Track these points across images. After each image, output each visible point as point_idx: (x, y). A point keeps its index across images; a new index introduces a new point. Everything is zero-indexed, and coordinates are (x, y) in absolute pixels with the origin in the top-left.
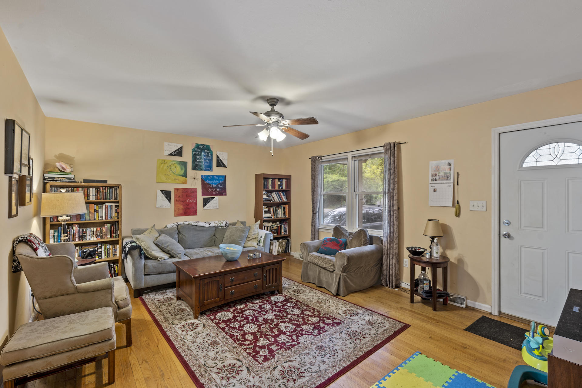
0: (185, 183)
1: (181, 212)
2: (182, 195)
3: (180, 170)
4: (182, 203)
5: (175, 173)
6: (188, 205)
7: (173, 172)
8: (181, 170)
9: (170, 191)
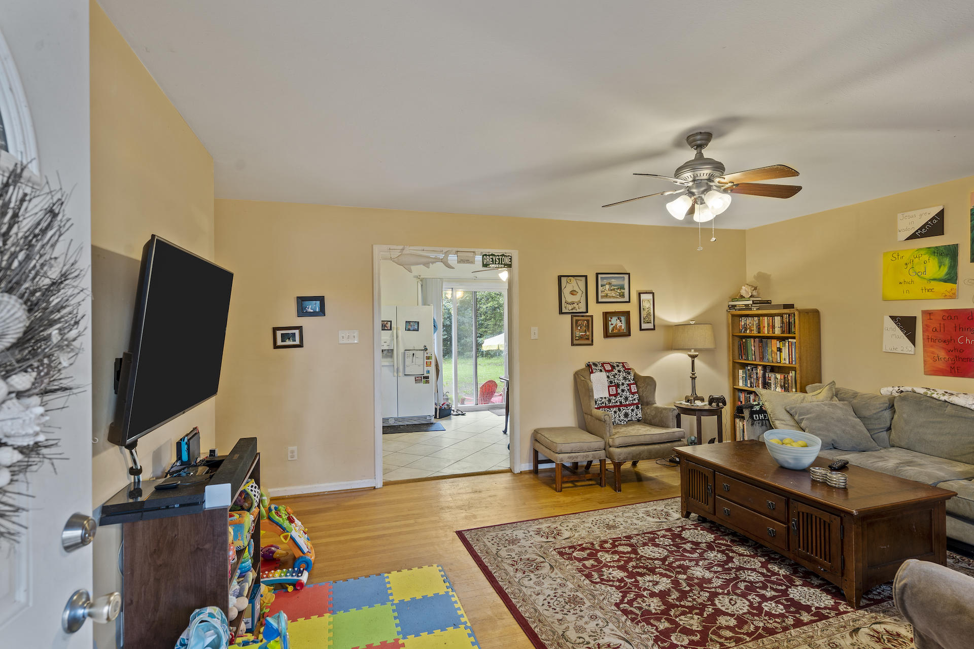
0: (953, 296)
1: (941, 365)
2: (942, 326)
3: (938, 268)
4: (942, 344)
5: (923, 275)
6: (961, 351)
7: (920, 274)
8: (940, 267)
9: (914, 319)
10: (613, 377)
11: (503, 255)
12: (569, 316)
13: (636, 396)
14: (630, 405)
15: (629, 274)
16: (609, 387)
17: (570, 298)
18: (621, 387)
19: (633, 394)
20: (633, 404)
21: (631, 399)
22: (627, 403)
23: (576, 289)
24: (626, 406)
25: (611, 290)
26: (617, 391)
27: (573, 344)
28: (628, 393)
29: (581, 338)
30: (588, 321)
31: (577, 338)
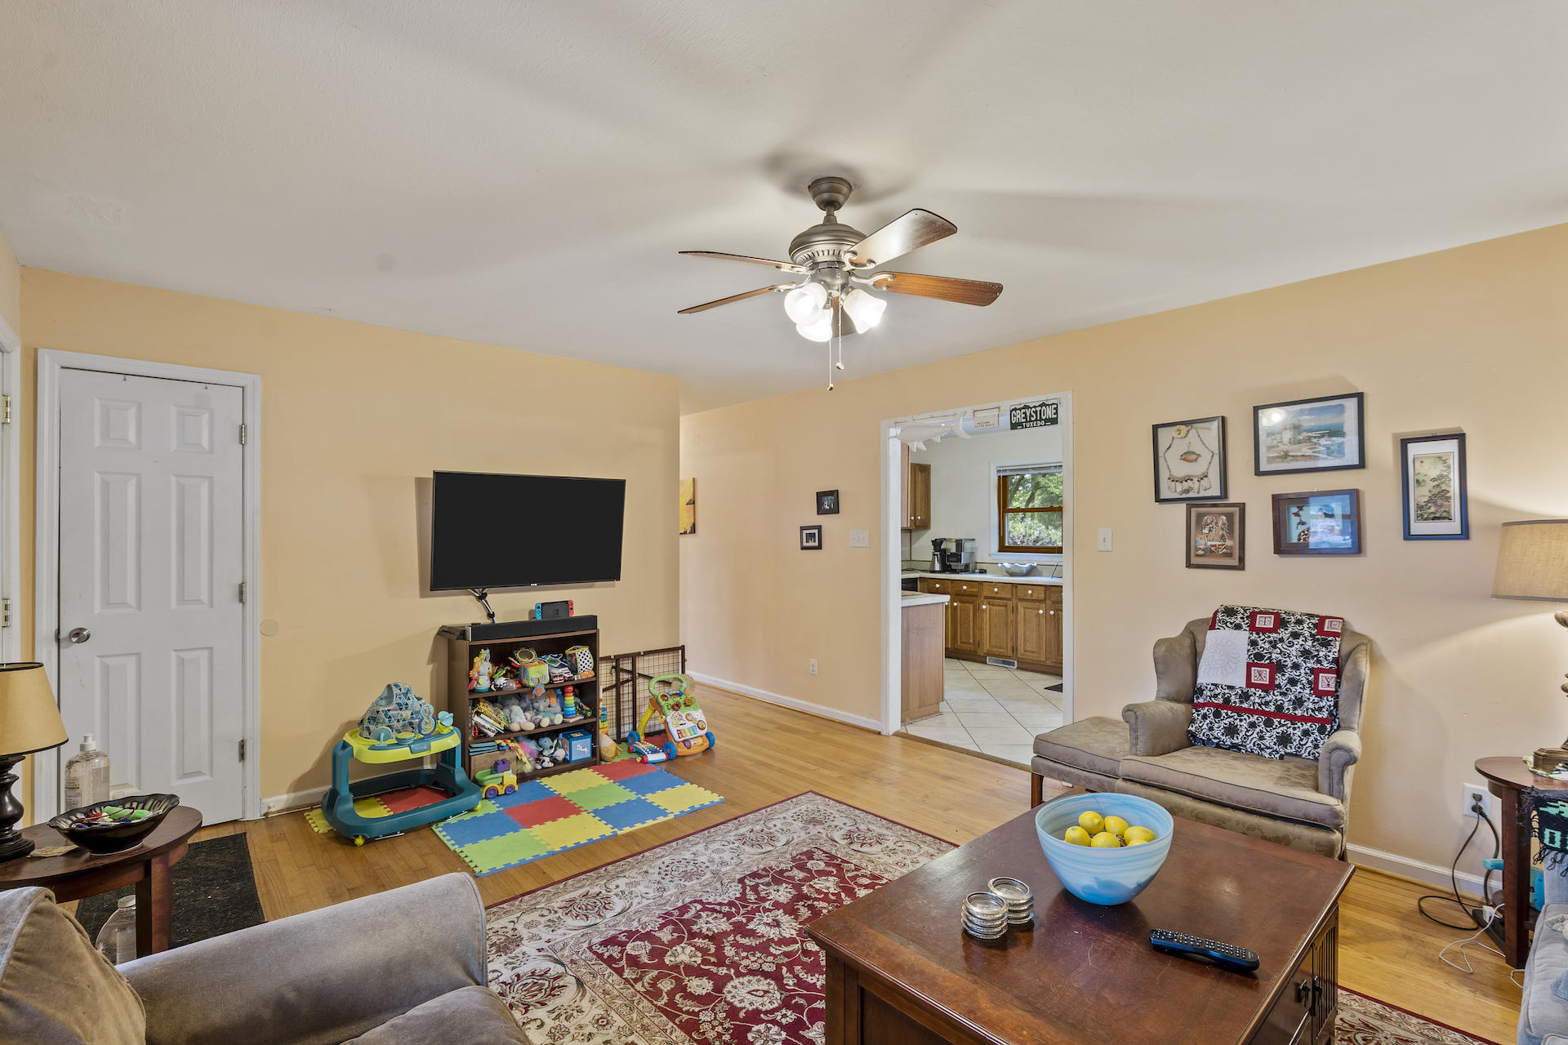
10: (1267, 646)
11: (1043, 405)
12: (1183, 507)
13: (1327, 702)
14: (1303, 719)
15: (1360, 396)
16: (1249, 666)
17: (1181, 469)
18: (1290, 673)
19: (1321, 694)
20: (1311, 719)
21: (1311, 706)
22: (1299, 713)
23: (1197, 447)
24: (1294, 719)
25: (1299, 442)
26: (1272, 678)
27: (1189, 565)
28: (1308, 691)
29: (1209, 552)
30: (1230, 516)
31: (1200, 552)
